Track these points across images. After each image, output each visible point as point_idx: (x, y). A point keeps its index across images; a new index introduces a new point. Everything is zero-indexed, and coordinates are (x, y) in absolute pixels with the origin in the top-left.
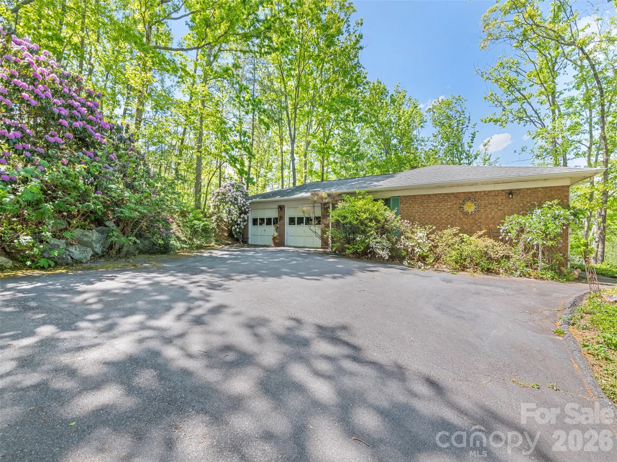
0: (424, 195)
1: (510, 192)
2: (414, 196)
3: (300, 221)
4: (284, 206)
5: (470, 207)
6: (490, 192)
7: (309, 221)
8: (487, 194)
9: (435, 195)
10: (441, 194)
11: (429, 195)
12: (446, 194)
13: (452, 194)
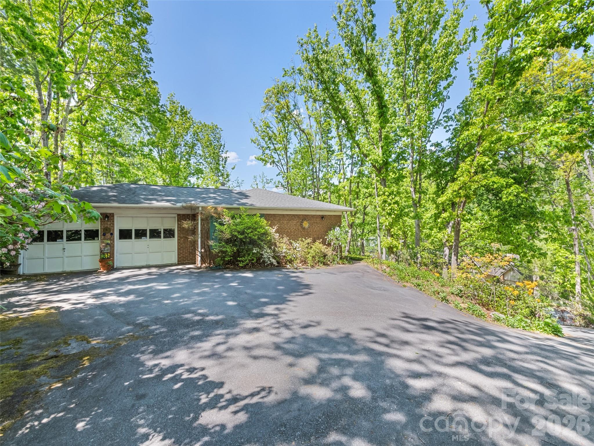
0: (281, 215)
1: (322, 217)
2: (274, 215)
3: (140, 234)
4: (112, 215)
5: (306, 224)
6: (314, 215)
7: (155, 234)
8: (313, 216)
9: (287, 215)
10: (290, 215)
11: (284, 215)
12: (293, 215)
13: (297, 215)
